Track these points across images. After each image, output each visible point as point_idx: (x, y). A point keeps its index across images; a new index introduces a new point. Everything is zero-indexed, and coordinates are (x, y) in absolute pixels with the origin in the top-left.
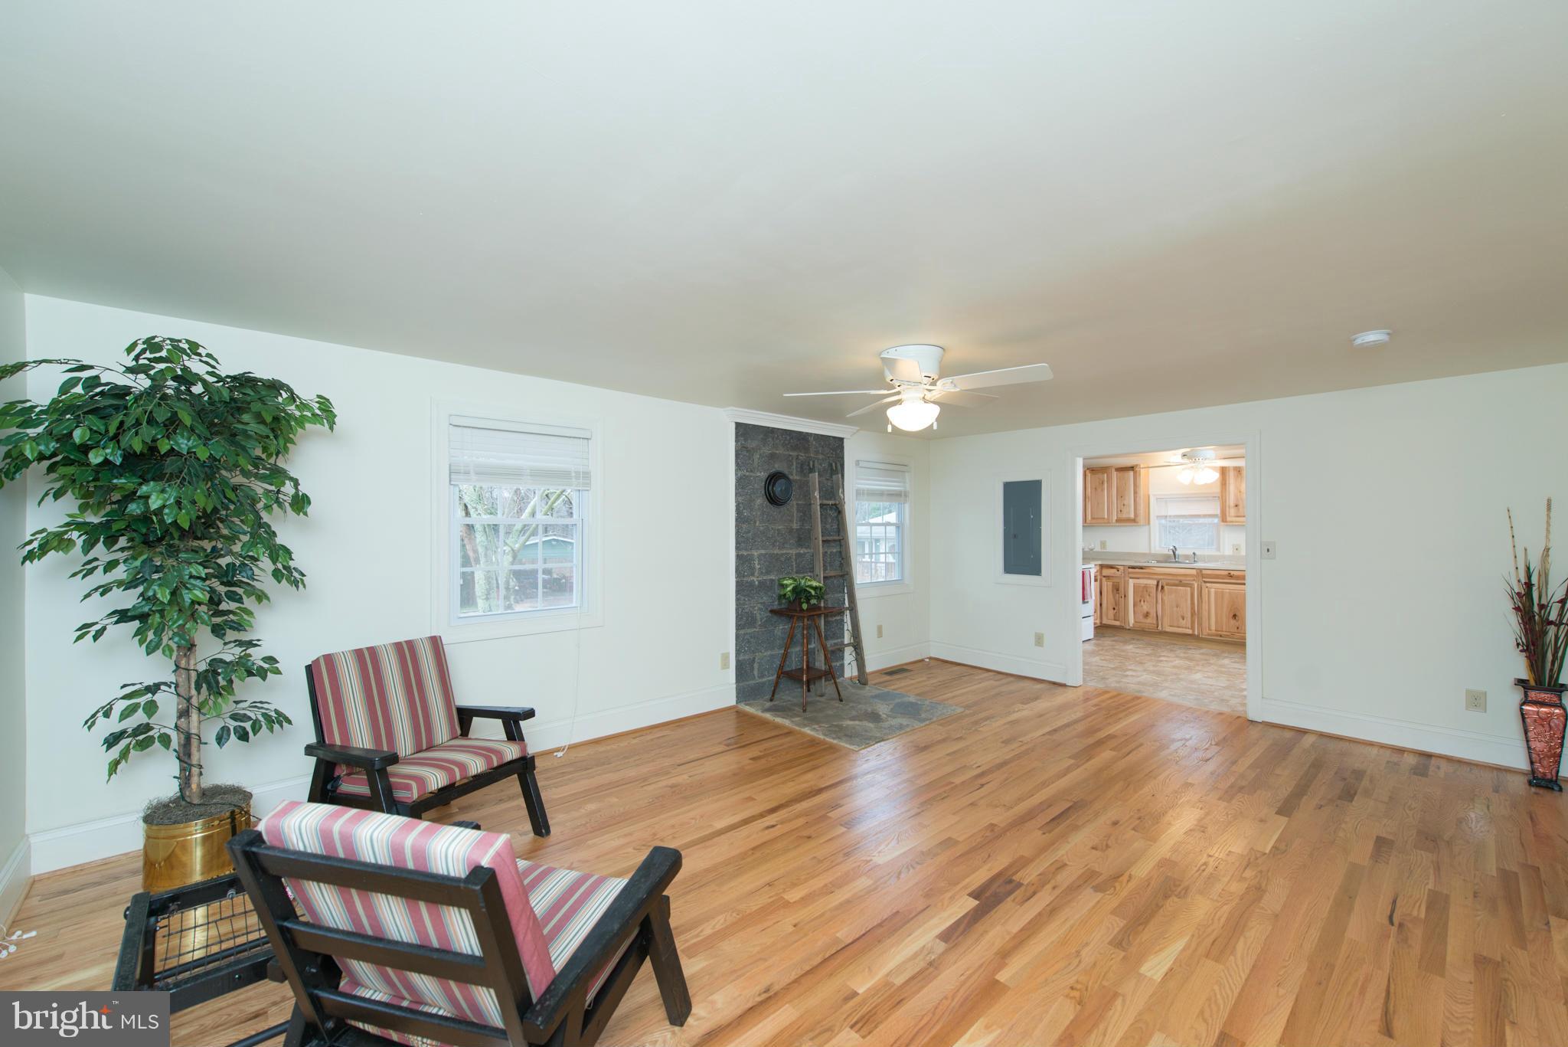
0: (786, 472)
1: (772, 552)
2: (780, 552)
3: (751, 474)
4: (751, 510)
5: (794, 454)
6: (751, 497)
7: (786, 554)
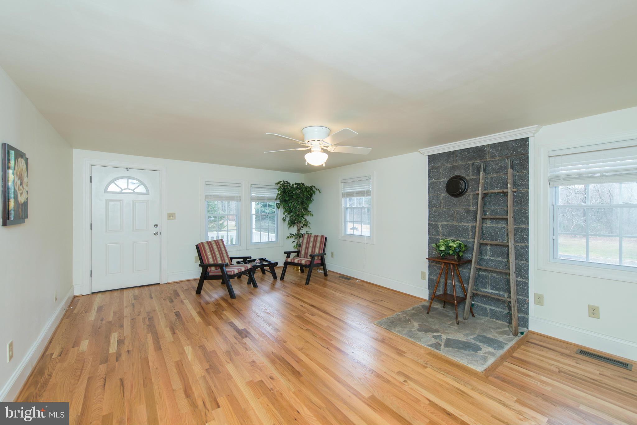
0: (463, 175)
1: (452, 223)
2: (458, 224)
3: (438, 180)
4: (437, 200)
5: (470, 163)
6: (438, 193)
7: (463, 225)
